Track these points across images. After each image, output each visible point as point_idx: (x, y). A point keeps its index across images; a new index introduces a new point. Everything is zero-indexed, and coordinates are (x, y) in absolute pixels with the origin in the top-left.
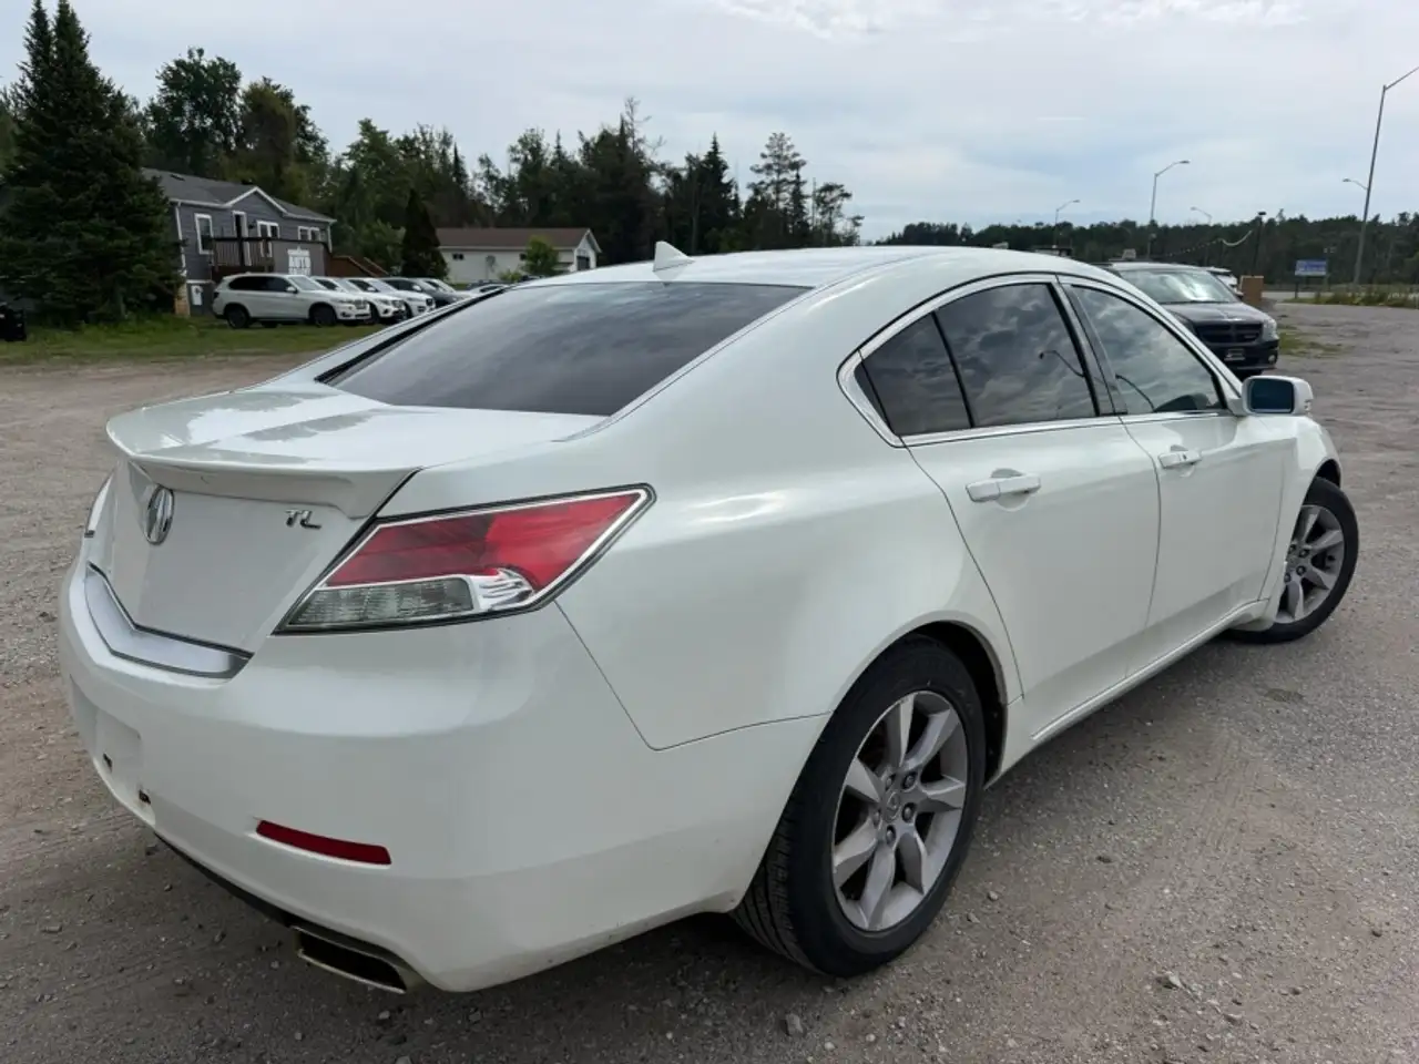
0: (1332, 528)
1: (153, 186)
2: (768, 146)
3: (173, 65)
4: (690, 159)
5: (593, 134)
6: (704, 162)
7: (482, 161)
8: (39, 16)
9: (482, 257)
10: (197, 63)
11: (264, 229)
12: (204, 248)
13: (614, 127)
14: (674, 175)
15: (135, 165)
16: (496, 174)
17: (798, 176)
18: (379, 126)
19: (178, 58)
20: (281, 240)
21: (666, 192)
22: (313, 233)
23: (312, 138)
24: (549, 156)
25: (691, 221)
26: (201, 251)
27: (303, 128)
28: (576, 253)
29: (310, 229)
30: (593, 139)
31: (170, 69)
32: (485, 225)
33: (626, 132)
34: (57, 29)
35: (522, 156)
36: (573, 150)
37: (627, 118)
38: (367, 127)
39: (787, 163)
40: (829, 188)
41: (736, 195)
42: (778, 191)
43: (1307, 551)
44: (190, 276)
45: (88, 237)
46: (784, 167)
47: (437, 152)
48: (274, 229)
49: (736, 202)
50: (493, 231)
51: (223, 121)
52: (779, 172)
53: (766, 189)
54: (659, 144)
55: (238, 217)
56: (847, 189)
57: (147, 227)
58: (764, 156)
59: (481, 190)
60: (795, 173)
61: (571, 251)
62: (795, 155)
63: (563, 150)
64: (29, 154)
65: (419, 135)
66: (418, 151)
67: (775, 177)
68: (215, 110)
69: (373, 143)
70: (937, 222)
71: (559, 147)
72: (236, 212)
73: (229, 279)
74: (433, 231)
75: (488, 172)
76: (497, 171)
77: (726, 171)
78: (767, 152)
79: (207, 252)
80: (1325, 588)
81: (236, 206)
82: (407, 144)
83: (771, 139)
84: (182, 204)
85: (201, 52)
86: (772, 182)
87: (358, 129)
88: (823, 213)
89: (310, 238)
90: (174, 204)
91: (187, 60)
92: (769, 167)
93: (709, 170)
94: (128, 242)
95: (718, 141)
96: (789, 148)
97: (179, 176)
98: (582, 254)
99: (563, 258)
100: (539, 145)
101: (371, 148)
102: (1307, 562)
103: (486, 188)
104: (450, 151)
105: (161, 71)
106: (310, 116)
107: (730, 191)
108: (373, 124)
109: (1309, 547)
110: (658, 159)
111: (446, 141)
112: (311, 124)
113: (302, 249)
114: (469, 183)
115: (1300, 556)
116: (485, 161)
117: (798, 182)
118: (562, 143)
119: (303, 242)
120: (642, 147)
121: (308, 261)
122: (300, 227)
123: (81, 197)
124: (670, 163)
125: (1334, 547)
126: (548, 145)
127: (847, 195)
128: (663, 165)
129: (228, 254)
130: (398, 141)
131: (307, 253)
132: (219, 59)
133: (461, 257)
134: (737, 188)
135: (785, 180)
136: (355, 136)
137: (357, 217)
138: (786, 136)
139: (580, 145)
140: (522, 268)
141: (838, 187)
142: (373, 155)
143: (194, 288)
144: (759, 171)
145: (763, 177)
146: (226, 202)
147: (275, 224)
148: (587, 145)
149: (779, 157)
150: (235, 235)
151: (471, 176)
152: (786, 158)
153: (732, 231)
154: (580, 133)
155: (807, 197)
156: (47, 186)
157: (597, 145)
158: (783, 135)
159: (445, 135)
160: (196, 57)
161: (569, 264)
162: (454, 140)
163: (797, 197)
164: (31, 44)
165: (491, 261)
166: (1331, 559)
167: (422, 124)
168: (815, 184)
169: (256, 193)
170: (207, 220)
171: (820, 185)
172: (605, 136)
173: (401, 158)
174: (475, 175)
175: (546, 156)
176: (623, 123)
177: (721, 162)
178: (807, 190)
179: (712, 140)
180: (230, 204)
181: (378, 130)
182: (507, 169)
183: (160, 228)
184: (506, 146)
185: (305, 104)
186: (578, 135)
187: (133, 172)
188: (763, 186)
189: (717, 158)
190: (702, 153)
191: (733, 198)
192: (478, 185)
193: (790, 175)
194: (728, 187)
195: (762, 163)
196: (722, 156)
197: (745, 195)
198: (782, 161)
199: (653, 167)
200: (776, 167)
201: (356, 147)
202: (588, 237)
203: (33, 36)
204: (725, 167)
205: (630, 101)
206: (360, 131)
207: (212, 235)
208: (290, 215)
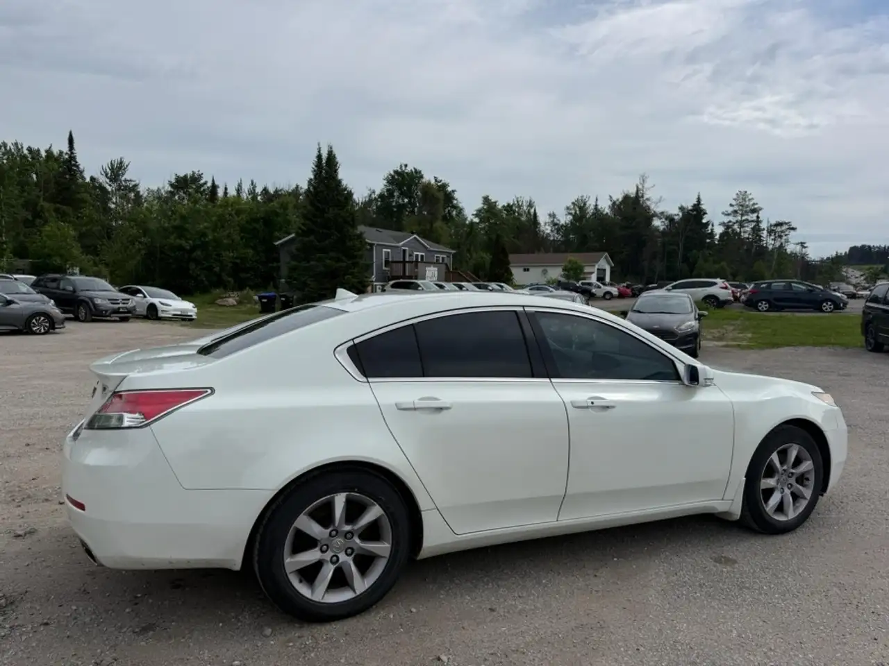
0: (806, 460)
1: (360, 236)
2: (735, 199)
3: (392, 173)
4: (681, 208)
5: (618, 197)
6: (691, 210)
7: (550, 215)
8: (319, 157)
9: (539, 270)
10: (404, 171)
11: (417, 256)
12: (385, 266)
13: (632, 191)
14: (670, 219)
15: (354, 226)
16: (558, 222)
17: (758, 217)
18: (493, 199)
19: (395, 169)
20: (425, 262)
21: (664, 229)
22: (443, 258)
23: (455, 207)
24: (591, 210)
25: (678, 245)
26: (384, 268)
27: (452, 202)
28: (597, 267)
29: (441, 256)
30: (618, 200)
31: (390, 175)
32: (547, 251)
33: (640, 195)
34: (327, 162)
35: (573, 212)
36: (605, 206)
37: (640, 187)
38: (486, 200)
39: (748, 209)
40: (780, 224)
41: (712, 230)
42: (741, 226)
43: (792, 474)
44: (376, 281)
45: (328, 261)
46: (746, 212)
47: (525, 212)
48: (422, 256)
49: (712, 235)
50: (550, 255)
51: (413, 200)
52: (742, 215)
53: (733, 225)
54: (660, 201)
55: (404, 251)
56: (793, 225)
57: (355, 257)
58: (731, 205)
59: (548, 231)
60: (755, 215)
61: (594, 266)
62: (754, 204)
63: (599, 207)
64: (307, 222)
65: (516, 202)
66: (514, 212)
67: (739, 218)
68: (408, 194)
69: (489, 209)
70: (877, 244)
71: (596, 205)
72: (403, 248)
73: (392, 282)
74: (506, 256)
75: (553, 221)
76: (559, 220)
77: (705, 216)
78: (734, 203)
79: (387, 269)
80: (805, 499)
81: (404, 245)
82: (509, 208)
83: (737, 194)
84: (378, 245)
85: (406, 166)
86: (737, 221)
87: (481, 201)
88: (774, 240)
89: (441, 261)
90: (372, 245)
91: (400, 170)
92: (735, 212)
93: (695, 215)
94: (345, 264)
95: (701, 197)
96: (749, 200)
97: (380, 230)
98: (600, 267)
99: (587, 270)
100: (585, 204)
101: (487, 211)
102: (792, 481)
103: (552, 231)
104: (532, 211)
105: (386, 176)
106: (456, 195)
107: (707, 228)
108: (490, 198)
109: (793, 471)
110: (658, 210)
111: (531, 205)
112: (456, 200)
113: (434, 267)
114: (542, 228)
115: (789, 477)
116: (553, 216)
117: (758, 221)
118: (599, 203)
119: (436, 263)
120: (648, 203)
121: (436, 273)
122: (436, 255)
123: (327, 242)
124: (667, 212)
125: (808, 472)
126: (590, 205)
127: (793, 229)
128: (662, 213)
129: (398, 269)
130: (504, 206)
131: (436, 269)
132: (415, 169)
133: (528, 270)
134: (713, 225)
135: (747, 220)
136: (479, 204)
137: (472, 248)
138: (748, 193)
139: (610, 203)
140: (561, 276)
141: (786, 223)
142: (488, 215)
143: (378, 287)
144: (728, 215)
145: (731, 218)
146: (399, 242)
147: (423, 254)
148: (614, 203)
149: (742, 206)
150: (402, 260)
151: (542, 224)
152: (747, 206)
153: (707, 252)
154: (611, 197)
155: (764, 229)
156: (312, 238)
157: (621, 203)
158: (746, 192)
159: (530, 201)
160: (404, 168)
161: (592, 273)
162: (535, 204)
163: (757, 230)
164: (315, 171)
165: (545, 272)
166: (808, 479)
167: (518, 196)
168: (768, 222)
169: (415, 238)
170: (388, 252)
171: (773, 222)
172: (626, 198)
173: (504, 216)
174: (546, 224)
175: (588, 210)
176: (638, 191)
177: (702, 210)
178: (764, 225)
179: (697, 197)
180: (401, 244)
181: (493, 201)
182: (564, 219)
183: (361, 257)
184: (565, 206)
185: (454, 189)
186: (609, 198)
187: (351, 230)
188: (731, 224)
189: (700, 208)
190: (689, 205)
191: (710, 231)
192: (547, 229)
193: (753, 217)
194: (707, 224)
195: (730, 209)
196: (703, 207)
197: (719, 230)
198: (745, 207)
199: (655, 215)
200: (740, 212)
201: (479, 211)
202: (606, 258)
203: (316, 166)
204: (705, 213)
205: (643, 176)
206: (482, 202)
207: (390, 260)
208: (431, 249)
